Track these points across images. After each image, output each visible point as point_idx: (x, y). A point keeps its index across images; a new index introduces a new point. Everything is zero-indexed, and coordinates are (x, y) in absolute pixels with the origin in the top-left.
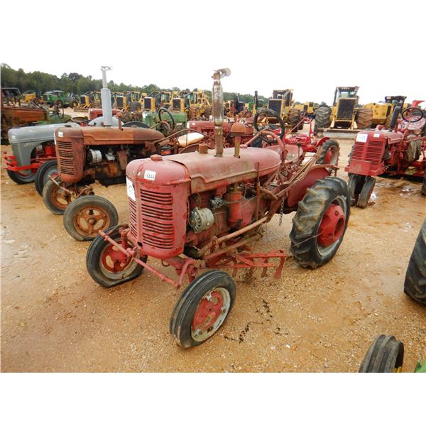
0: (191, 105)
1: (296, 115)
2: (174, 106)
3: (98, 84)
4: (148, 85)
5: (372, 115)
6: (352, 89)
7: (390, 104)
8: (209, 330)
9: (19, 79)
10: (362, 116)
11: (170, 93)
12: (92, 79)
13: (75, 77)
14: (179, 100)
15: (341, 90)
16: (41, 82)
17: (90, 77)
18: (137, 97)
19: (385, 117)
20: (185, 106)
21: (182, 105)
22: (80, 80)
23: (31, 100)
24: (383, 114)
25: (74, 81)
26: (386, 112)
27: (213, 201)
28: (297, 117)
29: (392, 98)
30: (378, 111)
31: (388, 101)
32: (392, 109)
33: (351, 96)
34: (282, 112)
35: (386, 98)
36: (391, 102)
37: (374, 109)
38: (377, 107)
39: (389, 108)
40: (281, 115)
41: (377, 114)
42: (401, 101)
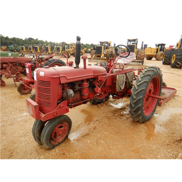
1: (110, 53)
2: (57, 50)
5: (145, 53)
6: (134, 40)
7: (158, 48)
9: (6, 41)
10: (140, 54)
13: (30, 39)
14: (59, 48)
17: (37, 39)
19: (155, 54)
21: (61, 50)
22: (32, 41)
23: (4, 49)
24: (155, 52)
25: (30, 41)
26: (156, 51)
28: (111, 54)
29: (159, 45)
30: (152, 51)
31: (157, 46)
32: (159, 50)
33: (133, 43)
34: (102, 52)
35: (156, 45)
36: (158, 47)
37: (150, 50)
38: (152, 49)
39: (157, 49)
40: (102, 54)
41: (151, 52)
42: (163, 46)
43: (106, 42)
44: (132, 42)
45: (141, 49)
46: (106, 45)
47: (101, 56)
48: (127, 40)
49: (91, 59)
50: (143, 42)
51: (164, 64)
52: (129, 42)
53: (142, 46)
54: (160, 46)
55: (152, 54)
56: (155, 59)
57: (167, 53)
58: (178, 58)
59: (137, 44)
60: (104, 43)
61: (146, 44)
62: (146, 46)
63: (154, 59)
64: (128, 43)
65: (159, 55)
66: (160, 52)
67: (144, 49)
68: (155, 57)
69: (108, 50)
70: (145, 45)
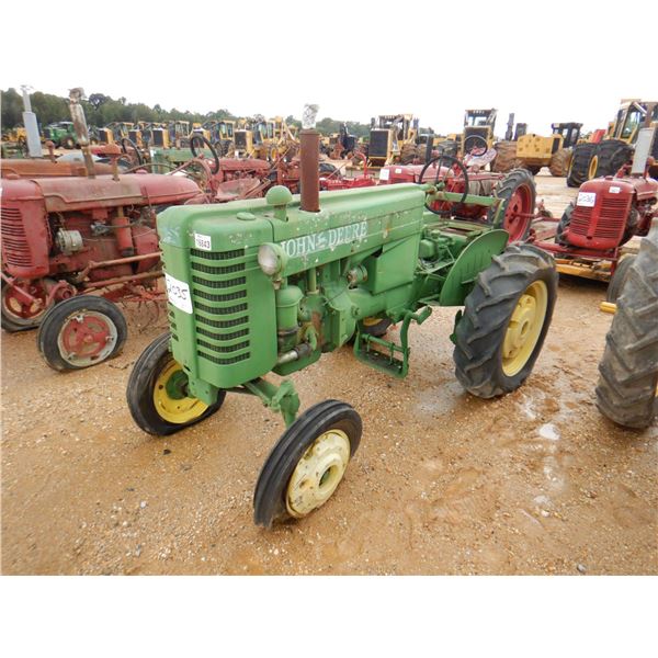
0: (263, 140)
2: (237, 143)
3: (135, 112)
4: (215, 111)
6: (487, 113)
7: (559, 136)
8: (93, 358)
9: (9, 105)
11: (234, 123)
12: (127, 104)
13: (98, 100)
14: (244, 134)
15: (472, 114)
16: (45, 109)
17: (124, 99)
18: (185, 129)
19: (549, 155)
20: (254, 142)
21: (249, 141)
22: (107, 105)
24: (547, 151)
25: (97, 106)
26: (551, 147)
27: (93, 227)
29: (562, 127)
30: (540, 145)
31: (557, 131)
32: (562, 143)
33: (482, 123)
34: (389, 149)
35: (552, 126)
36: (560, 133)
37: (532, 144)
38: (538, 140)
39: (556, 141)
40: (389, 154)
41: (538, 150)
42: (575, 131)
43: (399, 116)
44: (478, 119)
45: (507, 139)
46: (400, 125)
47: (384, 161)
48: (465, 113)
49: (355, 169)
50: (512, 116)
51: (570, 185)
52: (471, 118)
53: (510, 127)
54: (565, 132)
55: (540, 155)
56: (549, 174)
57: (579, 153)
58: (604, 165)
59: (493, 125)
60: (392, 120)
61: (522, 122)
62: (522, 127)
63: (545, 171)
64: (466, 123)
65: (559, 158)
66: (566, 149)
67: (516, 139)
68: (549, 166)
69: (405, 142)
70: (519, 126)
